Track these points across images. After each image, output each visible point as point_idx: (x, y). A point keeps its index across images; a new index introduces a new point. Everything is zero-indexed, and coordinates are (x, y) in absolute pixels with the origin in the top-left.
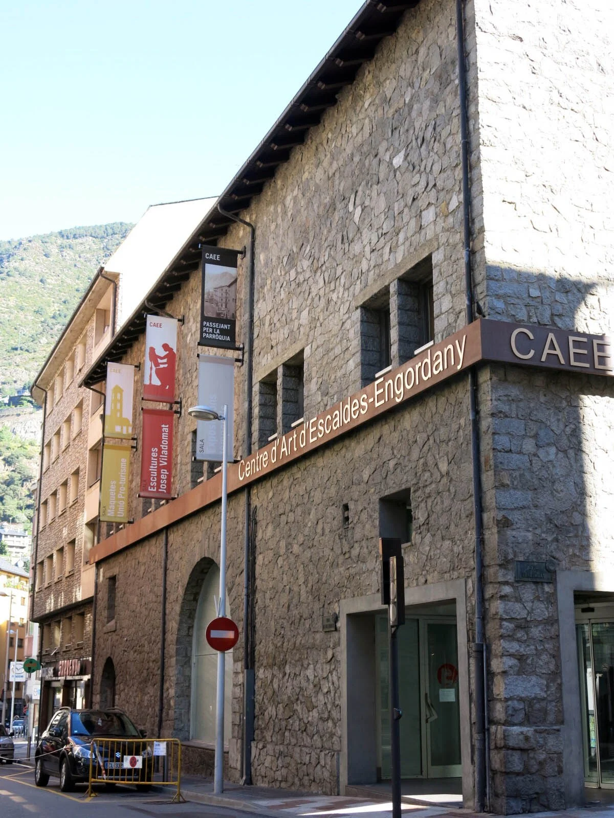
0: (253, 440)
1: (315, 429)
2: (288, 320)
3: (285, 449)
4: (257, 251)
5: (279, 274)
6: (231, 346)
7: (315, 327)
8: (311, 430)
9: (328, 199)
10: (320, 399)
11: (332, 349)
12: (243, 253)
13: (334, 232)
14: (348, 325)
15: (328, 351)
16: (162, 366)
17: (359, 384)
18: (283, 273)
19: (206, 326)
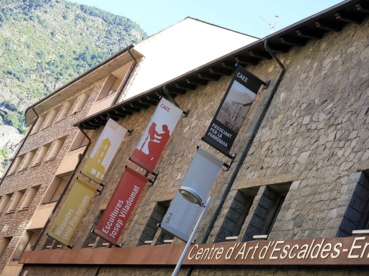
0: (212, 232)
1: (279, 249)
2: (287, 153)
3: (243, 253)
4: (280, 89)
5: (294, 114)
6: (225, 151)
7: (311, 170)
8: (275, 249)
9: (366, 75)
10: (291, 227)
11: (320, 193)
12: (267, 85)
13: (361, 103)
14: (344, 180)
15: (315, 194)
16: (155, 141)
17: (335, 231)
18: (297, 115)
19: (213, 127)
